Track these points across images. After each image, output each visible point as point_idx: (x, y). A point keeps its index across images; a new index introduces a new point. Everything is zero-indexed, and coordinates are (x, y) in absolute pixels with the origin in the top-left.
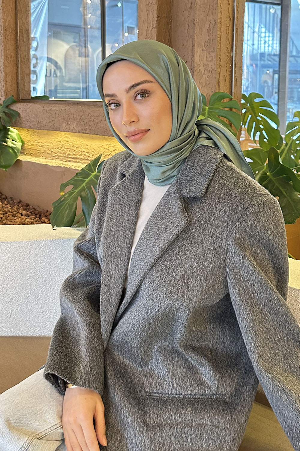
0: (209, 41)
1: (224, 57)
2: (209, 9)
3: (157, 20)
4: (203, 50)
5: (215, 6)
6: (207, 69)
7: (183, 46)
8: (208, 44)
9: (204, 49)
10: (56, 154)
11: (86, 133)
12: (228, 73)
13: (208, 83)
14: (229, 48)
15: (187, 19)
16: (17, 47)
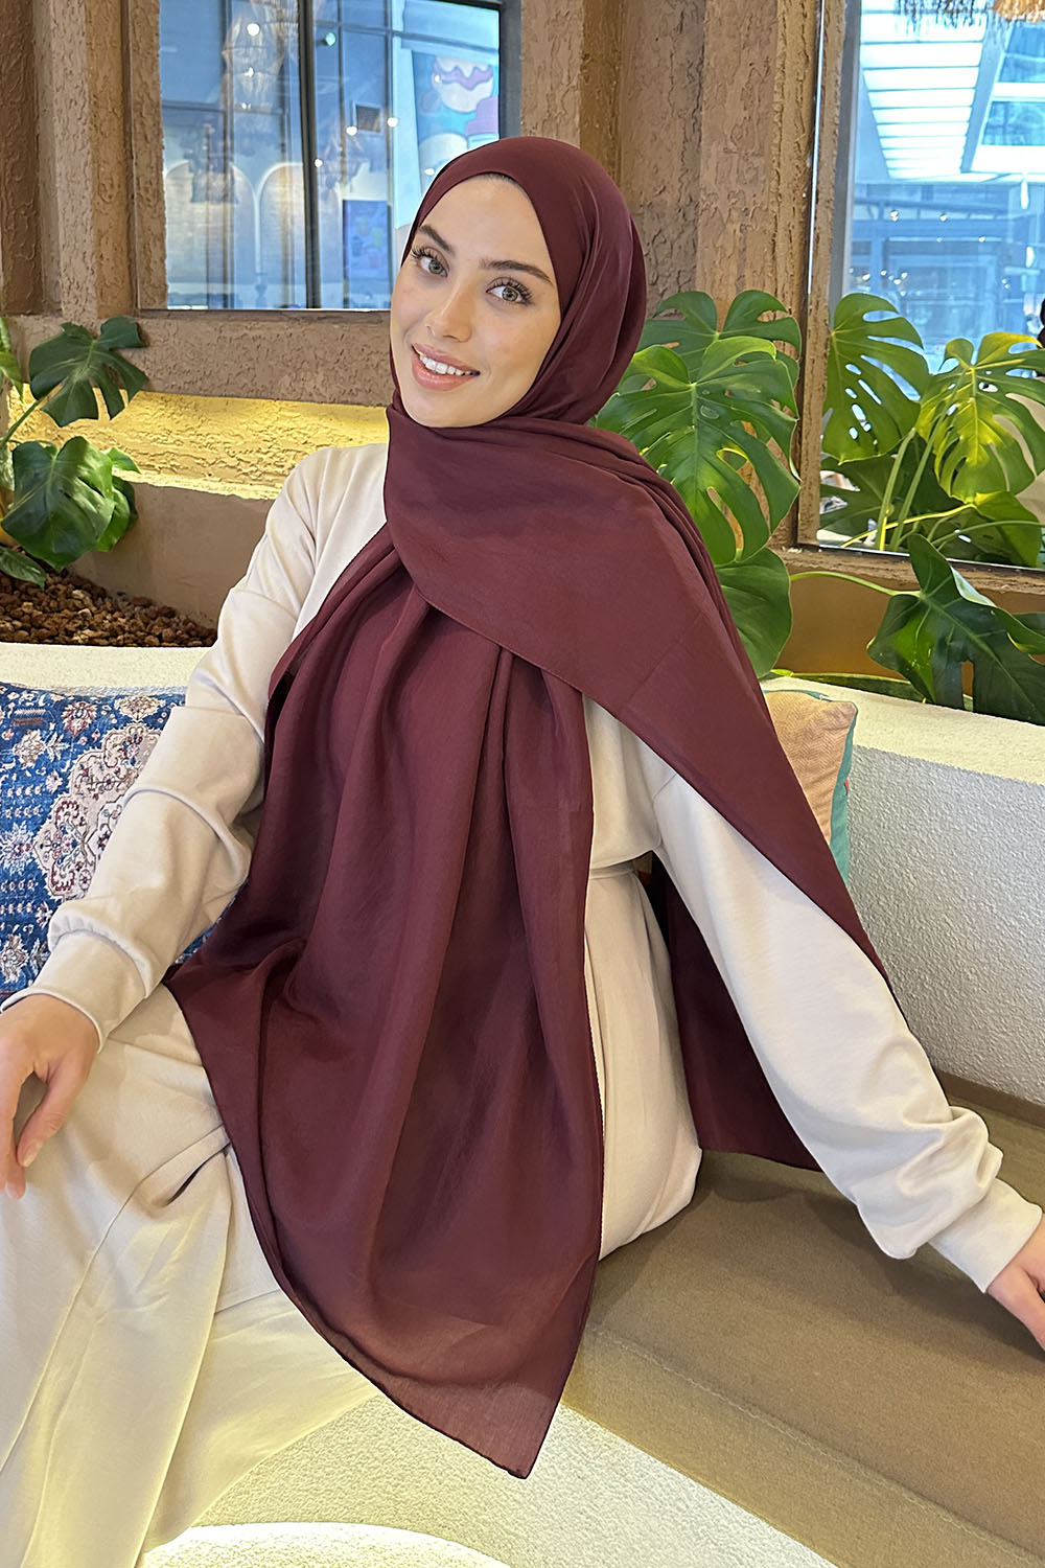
0: (747, 124)
1: (789, 171)
4: (727, 151)
6: (738, 205)
7: (655, 143)
8: (745, 132)
9: (731, 146)
11: (353, 404)
13: (741, 248)
14: (801, 143)
15: (669, 64)
16: (128, 156)
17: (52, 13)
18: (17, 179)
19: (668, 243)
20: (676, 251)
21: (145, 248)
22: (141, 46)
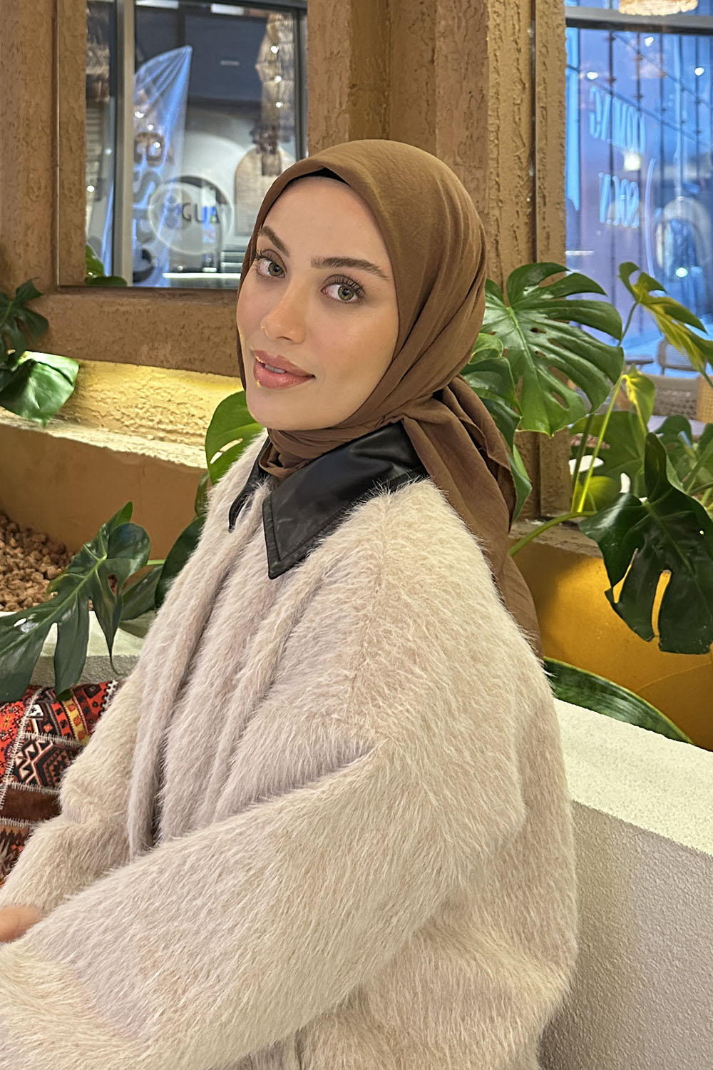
0: (469, 141)
2: (467, 63)
3: (350, 94)
4: (456, 163)
5: (481, 56)
8: (468, 149)
9: (458, 159)
10: (132, 422)
11: (192, 370)
12: (524, 219)
14: (523, 156)
15: (425, 90)
16: (53, 165)
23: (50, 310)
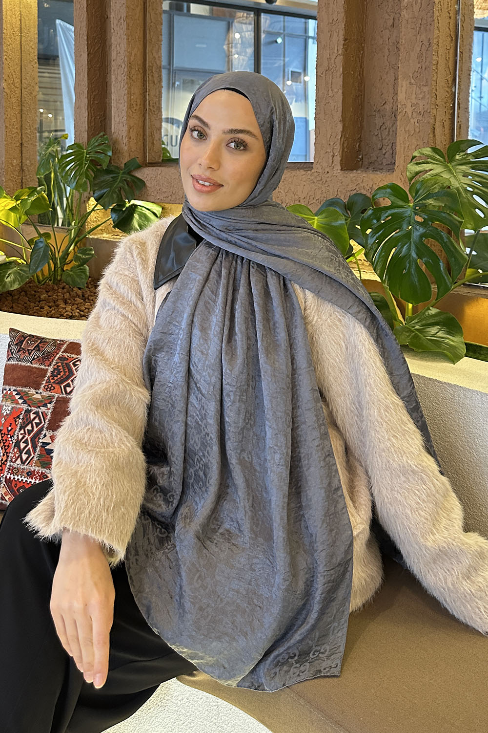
0: (420, 70)
1: (442, 94)
2: (421, 24)
3: (344, 45)
5: (430, 20)
6: (416, 110)
7: (381, 81)
8: (419, 74)
9: (413, 81)
12: (448, 116)
13: (418, 130)
14: (449, 80)
15: (387, 42)
16: (144, 91)
17: (112, 25)
18: (96, 102)
19: (387, 129)
20: (391, 133)
21: (152, 135)
22: (153, 40)
23: (145, 176)
